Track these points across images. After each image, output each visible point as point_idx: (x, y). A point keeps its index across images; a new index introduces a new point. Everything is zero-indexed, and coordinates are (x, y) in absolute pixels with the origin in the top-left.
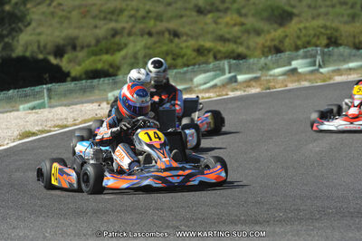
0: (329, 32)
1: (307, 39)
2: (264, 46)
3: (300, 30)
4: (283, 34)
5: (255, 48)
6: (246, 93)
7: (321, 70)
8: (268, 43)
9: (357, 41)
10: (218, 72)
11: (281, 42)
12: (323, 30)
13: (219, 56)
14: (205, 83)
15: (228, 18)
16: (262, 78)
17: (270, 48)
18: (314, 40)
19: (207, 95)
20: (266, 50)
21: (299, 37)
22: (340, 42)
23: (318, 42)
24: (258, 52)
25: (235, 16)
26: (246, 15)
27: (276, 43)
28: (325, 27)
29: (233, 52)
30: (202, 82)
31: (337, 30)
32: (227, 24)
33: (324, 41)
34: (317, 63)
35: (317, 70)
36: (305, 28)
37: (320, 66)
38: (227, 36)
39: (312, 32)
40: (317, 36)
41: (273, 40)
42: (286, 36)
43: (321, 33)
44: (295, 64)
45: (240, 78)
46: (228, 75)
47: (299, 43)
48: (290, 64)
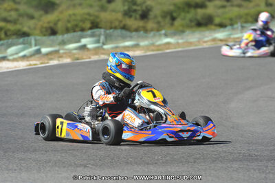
0: (92, 18)
1: (75, 23)
2: (42, 27)
3: (70, 16)
4: (57, 19)
5: (35, 28)
6: (61, 62)
7: (105, 47)
8: (46, 25)
9: (113, 25)
10: (27, 45)
11: (56, 24)
12: (87, 17)
13: (8, 33)
14: (17, 54)
15: (5, 5)
16: (61, 51)
17: (47, 29)
18: (81, 24)
19: (32, 62)
20: (44, 30)
21: (69, 21)
22: (100, 26)
23: (84, 26)
24: (37, 32)
25: (11, 4)
26: (19, 3)
27: (51, 25)
28: (89, 14)
29: (19, 30)
30: (14, 52)
31: (97, 17)
32: (5, 10)
33: (88, 25)
34: (101, 41)
35: (102, 47)
36: (74, 15)
37: (104, 44)
38: (9, 18)
39: (79, 18)
40: (83, 21)
41: (49, 22)
42: (59, 20)
43: (86, 19)
44: (84, 41)
45: (44, 50)
46: (34, 48)
47: (69, 25)
48: (79, 41)
